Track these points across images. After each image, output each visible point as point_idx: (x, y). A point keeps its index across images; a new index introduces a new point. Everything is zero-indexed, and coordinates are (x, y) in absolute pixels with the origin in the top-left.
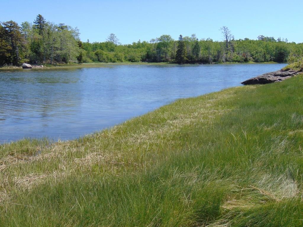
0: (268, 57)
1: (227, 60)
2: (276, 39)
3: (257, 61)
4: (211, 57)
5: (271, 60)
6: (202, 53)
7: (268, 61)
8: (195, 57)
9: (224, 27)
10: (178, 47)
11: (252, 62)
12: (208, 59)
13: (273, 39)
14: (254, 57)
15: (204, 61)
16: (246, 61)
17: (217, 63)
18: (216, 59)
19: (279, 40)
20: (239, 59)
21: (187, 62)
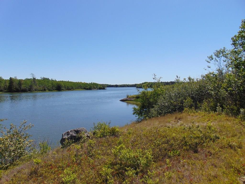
0: (54, 88)
1: (35, 90)
2: (50, 79)
3: (49, 90)
4: (27, 89)
5: (55, 90)
6: (23, 87)
7: (54, 90)
8: (19, 88)
9: (32, 74)
10: (10, 83)
11: (48, 91)
12: (26, 90)
13: (49, 79)
14: (48, 88)
15: (24, 91)
16: (45, 90)
17: (31, 92)
18: (30, 89)
19: (52, 79)
20: (41, 89)
21: (15, 92)
